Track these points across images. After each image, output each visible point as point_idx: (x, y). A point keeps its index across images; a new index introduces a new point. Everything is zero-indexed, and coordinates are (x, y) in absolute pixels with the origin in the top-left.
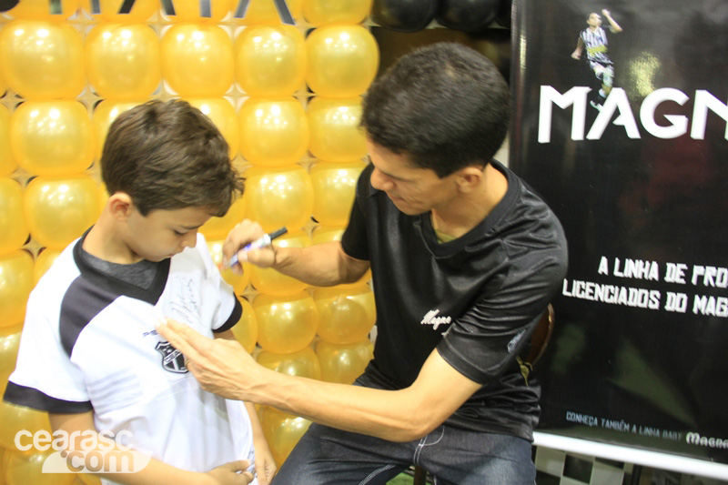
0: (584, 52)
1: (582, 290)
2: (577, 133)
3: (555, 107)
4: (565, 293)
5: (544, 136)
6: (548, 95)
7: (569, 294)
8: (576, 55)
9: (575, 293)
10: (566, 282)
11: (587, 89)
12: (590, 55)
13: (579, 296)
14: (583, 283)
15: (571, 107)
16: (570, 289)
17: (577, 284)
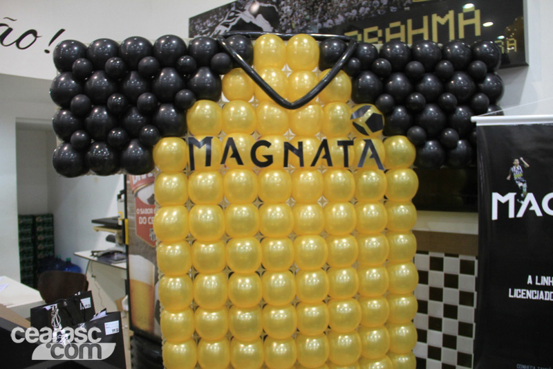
0: (512, 177)
1: (519, 294)
2: (511, 215)
3: (499, 202)
4: (510, 296)
5: (495, 216)
6: (496, 197)
7: (512, 297)
8: (509, 178)
9: (516, 295)
10: (510, 290)
11: (515, 194)
12: (515, 178)
13: (518, 297)
14: (520, 290)
15: (507, 203)
16: (513, 294)
17: (516, 291)
